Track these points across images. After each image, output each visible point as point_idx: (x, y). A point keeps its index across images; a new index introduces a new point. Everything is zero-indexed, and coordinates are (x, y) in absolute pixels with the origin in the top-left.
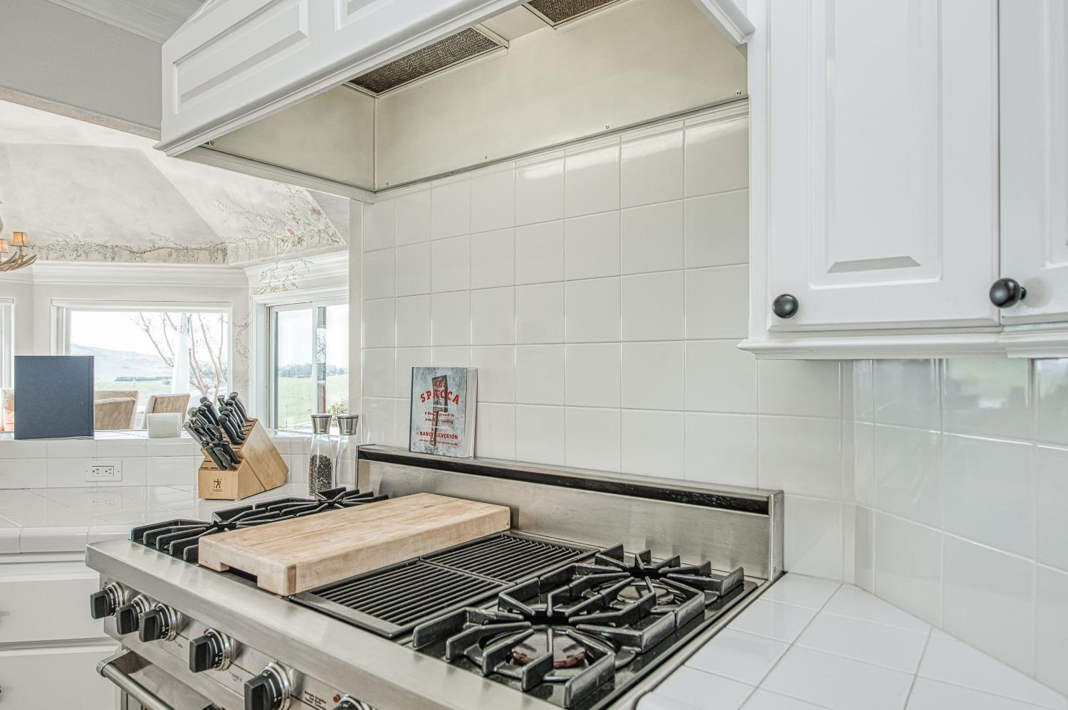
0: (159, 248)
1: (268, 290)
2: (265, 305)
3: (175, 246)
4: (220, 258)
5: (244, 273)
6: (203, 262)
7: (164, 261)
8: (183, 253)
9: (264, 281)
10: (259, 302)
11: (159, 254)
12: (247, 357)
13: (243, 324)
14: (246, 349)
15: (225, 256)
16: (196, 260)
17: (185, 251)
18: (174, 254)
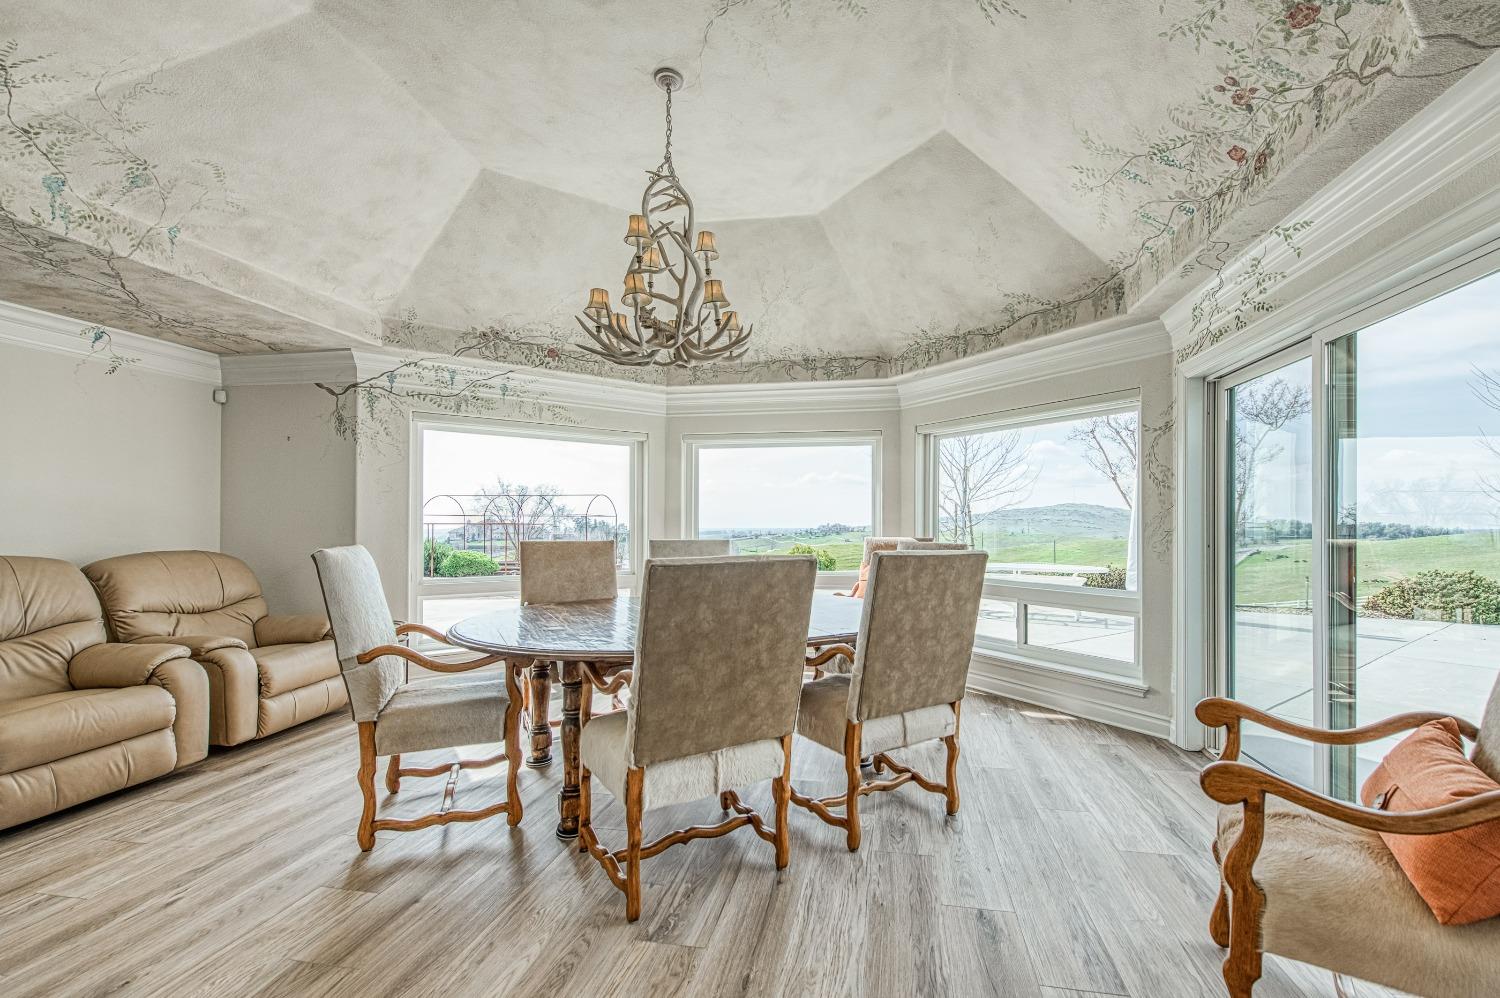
0: (1020, 318)
1: (1207, 342)
2: (1204, 378)
3: (1040, 308)
4: (1112, 304)
5: (1162, 327)
6: (1084, 322)
7: (1027, 337)
8: (1052, 316)
9: (1199, 328)
10: (1189, 375)
11: (1020, 328)
12: (1169, 487)
13: (1162, 424)
14: (1168, 472)
15: (1120, 298)
16: (1072, 322)
17: (1056, 311)
18: (1040, 322)
